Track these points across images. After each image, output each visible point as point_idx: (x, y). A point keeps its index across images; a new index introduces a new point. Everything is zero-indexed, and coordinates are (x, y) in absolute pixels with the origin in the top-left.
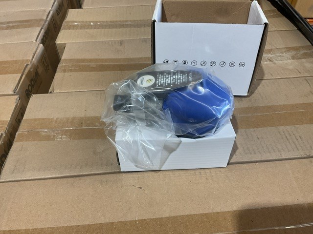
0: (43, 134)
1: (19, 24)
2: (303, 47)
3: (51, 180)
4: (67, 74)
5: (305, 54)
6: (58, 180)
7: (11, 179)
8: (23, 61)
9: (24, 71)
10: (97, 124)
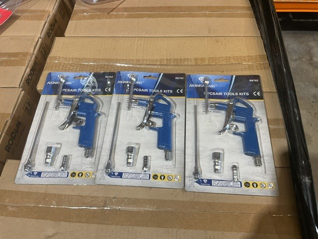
1: (8, 59)
8: (4, 114)
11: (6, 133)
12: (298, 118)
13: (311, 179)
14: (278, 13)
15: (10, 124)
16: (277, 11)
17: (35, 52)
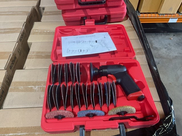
0: (20, 89)
1: (10, 30)
2: (138, 49)
3: (22, 109)
4: (32, 60)
5: (138, 52)
6: (25, 109)
7: (7, 108)
8: (9, 52)
9: (9, 58)
10: (42, 85)
11: (10, 60)
12: (148, 47)
13: (156, 68)
14: (142, 23)
15: (12, 56)
16: (141, 22)
17: (23, 28)
